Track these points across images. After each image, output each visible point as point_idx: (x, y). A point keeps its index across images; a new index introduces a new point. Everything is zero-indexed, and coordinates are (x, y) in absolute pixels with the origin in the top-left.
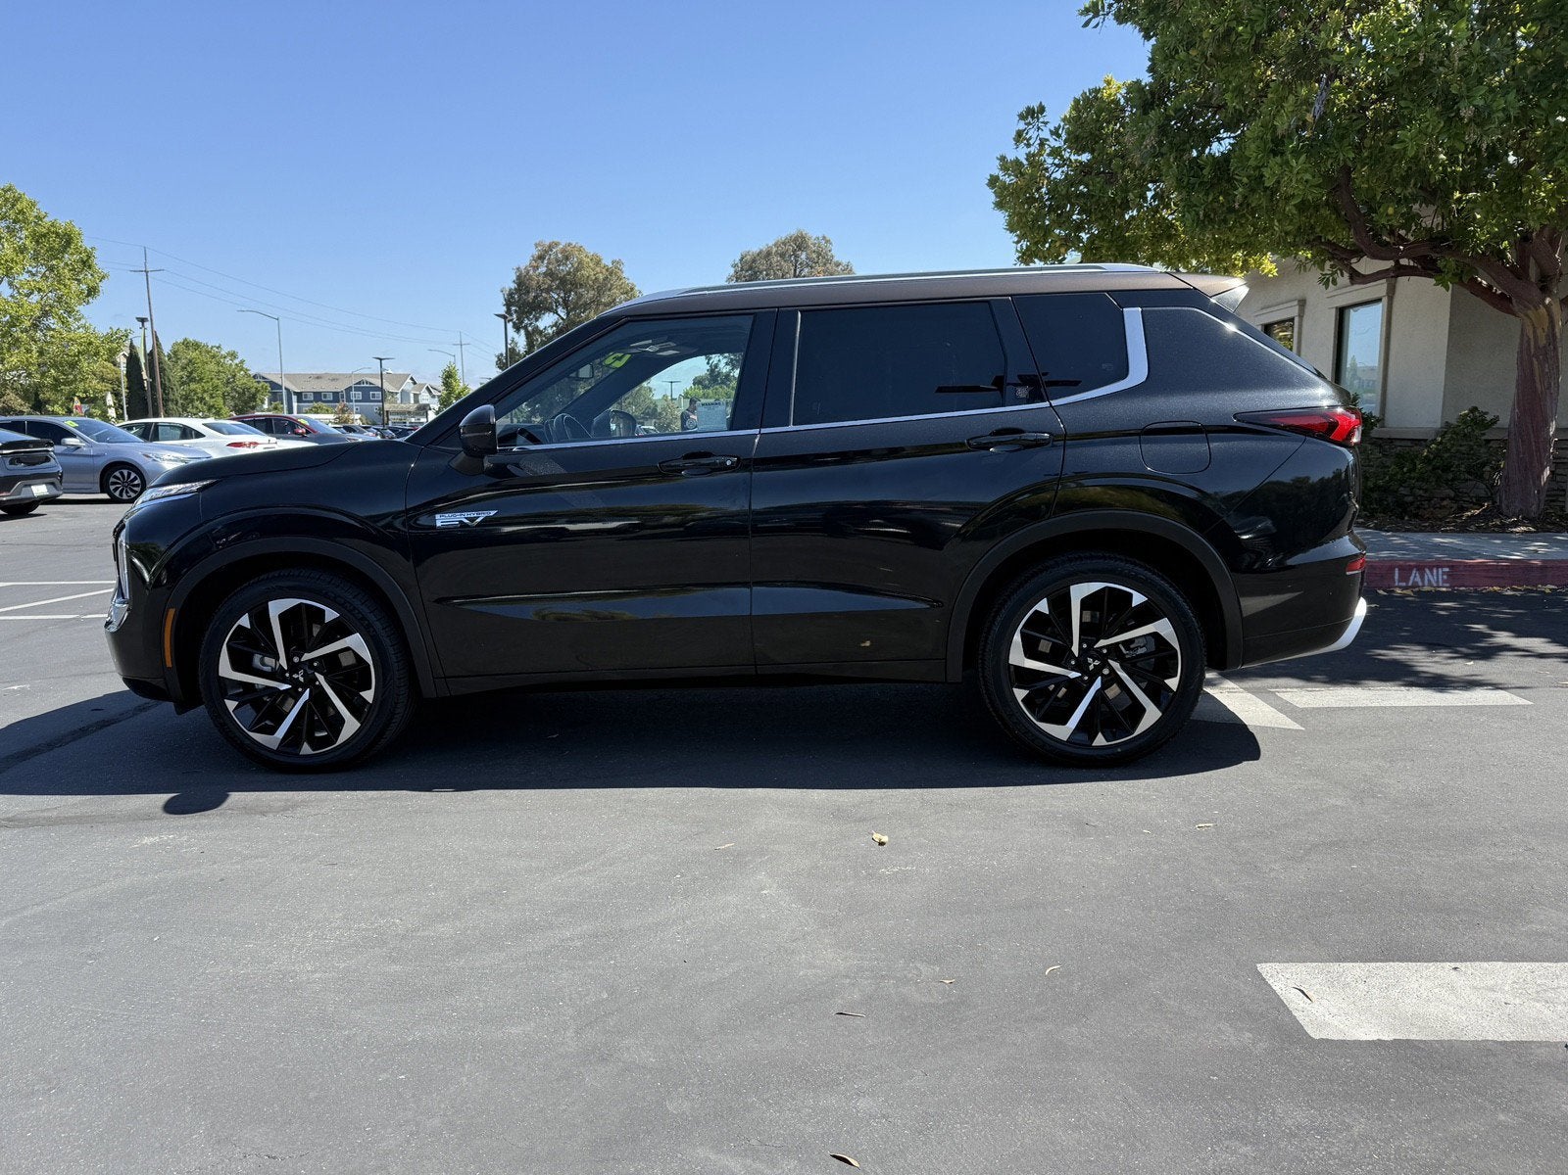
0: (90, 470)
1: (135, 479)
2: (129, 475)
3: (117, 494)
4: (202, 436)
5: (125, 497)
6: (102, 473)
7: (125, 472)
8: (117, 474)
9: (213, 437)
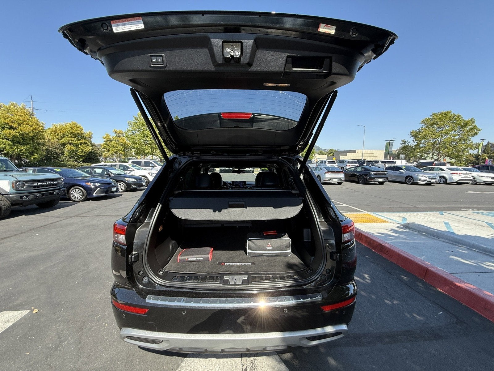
0: (403, 177)
1: (412, 180)
2: (411, 179)
3: (407, 182)
4: (444, 171)
5: (409, 183)
6: (406, 178)
7: (410, 178)
8: (408, 178)
9: (448, 171)
